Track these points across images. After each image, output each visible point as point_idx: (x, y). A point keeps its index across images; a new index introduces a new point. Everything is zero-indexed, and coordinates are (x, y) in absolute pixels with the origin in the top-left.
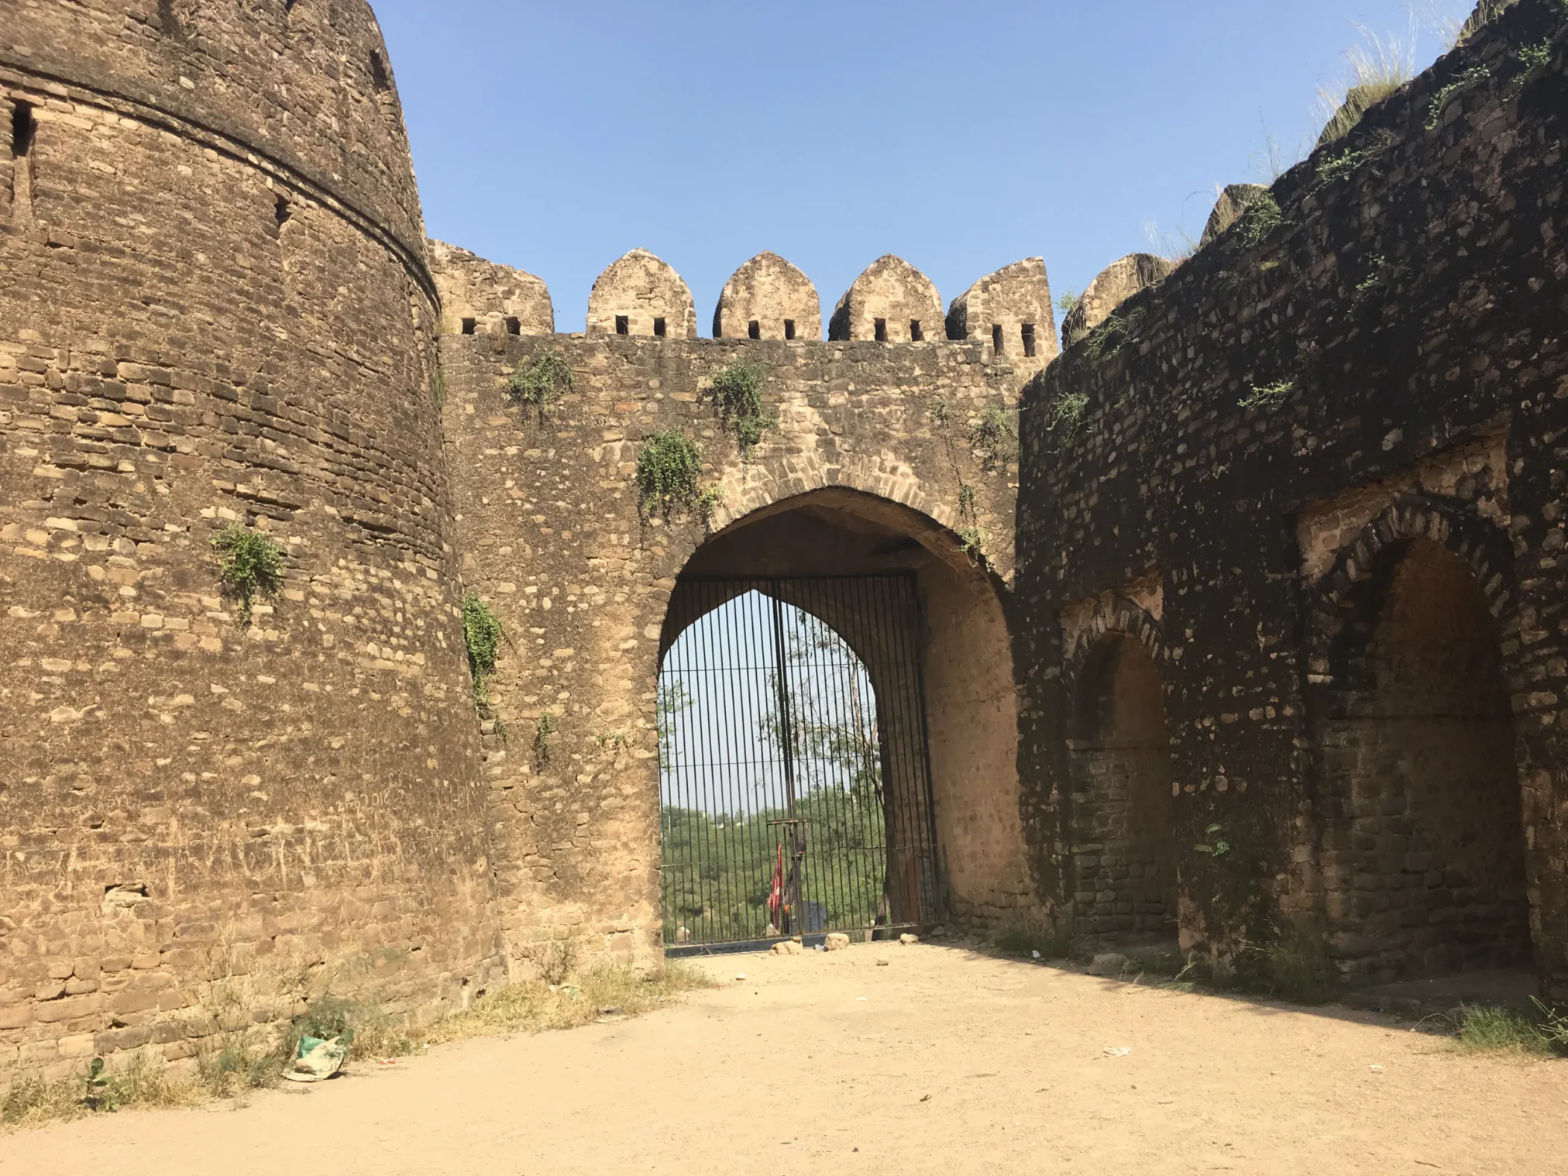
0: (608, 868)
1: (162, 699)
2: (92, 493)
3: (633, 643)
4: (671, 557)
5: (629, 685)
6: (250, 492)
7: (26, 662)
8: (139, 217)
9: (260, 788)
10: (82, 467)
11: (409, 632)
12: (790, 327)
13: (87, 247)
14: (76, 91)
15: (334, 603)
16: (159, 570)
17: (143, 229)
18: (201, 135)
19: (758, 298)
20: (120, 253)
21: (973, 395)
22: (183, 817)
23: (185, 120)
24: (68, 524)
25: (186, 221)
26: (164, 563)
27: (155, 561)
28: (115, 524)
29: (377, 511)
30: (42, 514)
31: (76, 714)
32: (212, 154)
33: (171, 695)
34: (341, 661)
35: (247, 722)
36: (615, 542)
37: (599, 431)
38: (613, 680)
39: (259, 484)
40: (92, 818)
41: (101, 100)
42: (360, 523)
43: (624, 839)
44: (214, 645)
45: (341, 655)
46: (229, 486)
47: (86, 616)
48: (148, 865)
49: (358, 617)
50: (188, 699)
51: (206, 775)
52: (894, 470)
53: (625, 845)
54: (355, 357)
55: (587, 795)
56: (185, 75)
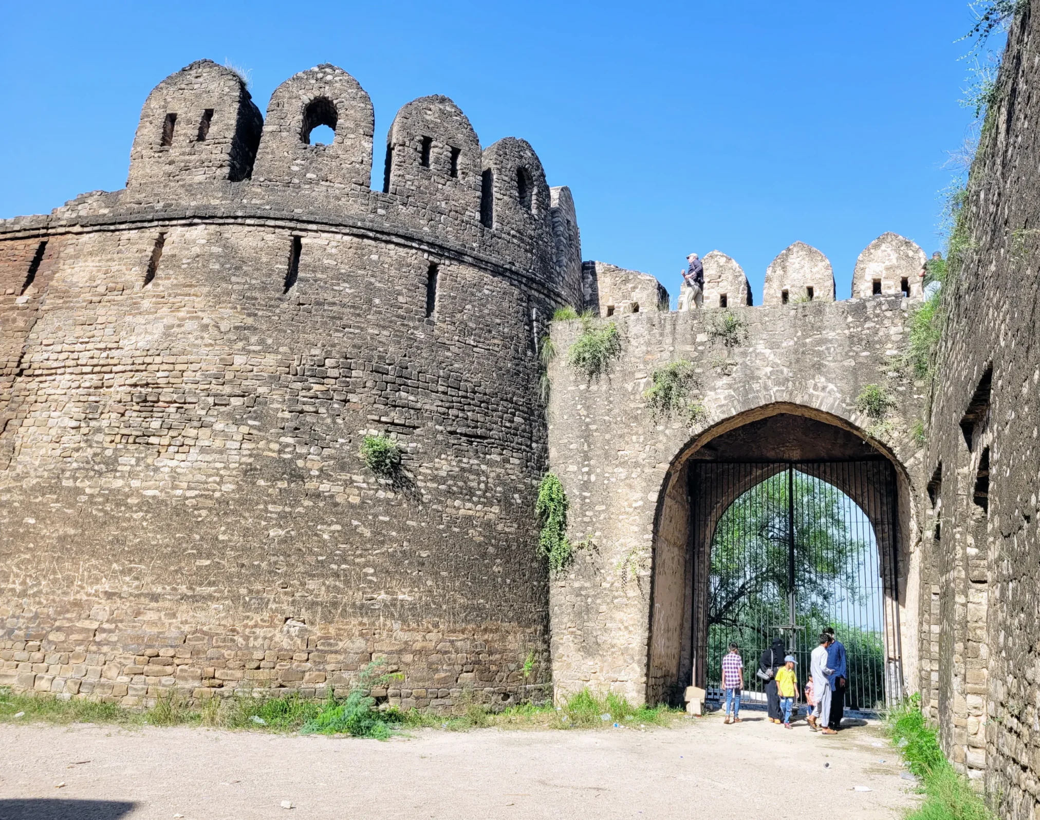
0: (615, 641)
1: (325, 526)
2: (304, 425)
3: (641, 503)
4: (667, 449)
5: (636, 529)
6: (388, 420)
7: (261, 507)
8: (346, 285)
9: (372, 575)
10: (301, 412)
11: (488, 494)
12: (810, 291)
13: (318, 303)
14: (320, 227)
15: (434, 479)
16: (332, 462)
17: (347, 290)
18: (385, 237)
19: (789, 274)
20: (334, 304)
21: (892, 332)
22: (328, 587)
23: (377, 232)
24: (290, 440)
25: (371, 283)
26: (335, 458)
27: (330, 457)
28: (314, 440)
29: (476, 427)
30: (279, 435)
31: (282, 533)
32: (392, 246)
33: (330, 525)
34: (434, 510)
35: (370, 540)
36: (634, 440)
37: (633, 373)
38: (626, 525)
39: (395, 416)
40: (282, 584)
41: (333, 229)
42: (461, 434)
43: (626, 624)
44: (355, 500)
45: (435, 507)
46: (377, 418)
47: (293, 485)
48: (307, 609)
49: (449, 486)
50: (339, 527)
51: (344, 566)
52: (824, 389)
53: (626, 628)
54: (472, 343)
55: (607, 595)
56: (381, 208)
